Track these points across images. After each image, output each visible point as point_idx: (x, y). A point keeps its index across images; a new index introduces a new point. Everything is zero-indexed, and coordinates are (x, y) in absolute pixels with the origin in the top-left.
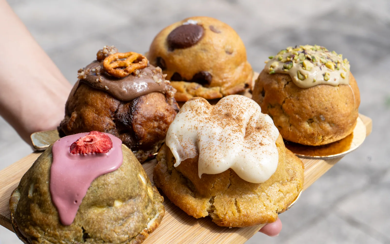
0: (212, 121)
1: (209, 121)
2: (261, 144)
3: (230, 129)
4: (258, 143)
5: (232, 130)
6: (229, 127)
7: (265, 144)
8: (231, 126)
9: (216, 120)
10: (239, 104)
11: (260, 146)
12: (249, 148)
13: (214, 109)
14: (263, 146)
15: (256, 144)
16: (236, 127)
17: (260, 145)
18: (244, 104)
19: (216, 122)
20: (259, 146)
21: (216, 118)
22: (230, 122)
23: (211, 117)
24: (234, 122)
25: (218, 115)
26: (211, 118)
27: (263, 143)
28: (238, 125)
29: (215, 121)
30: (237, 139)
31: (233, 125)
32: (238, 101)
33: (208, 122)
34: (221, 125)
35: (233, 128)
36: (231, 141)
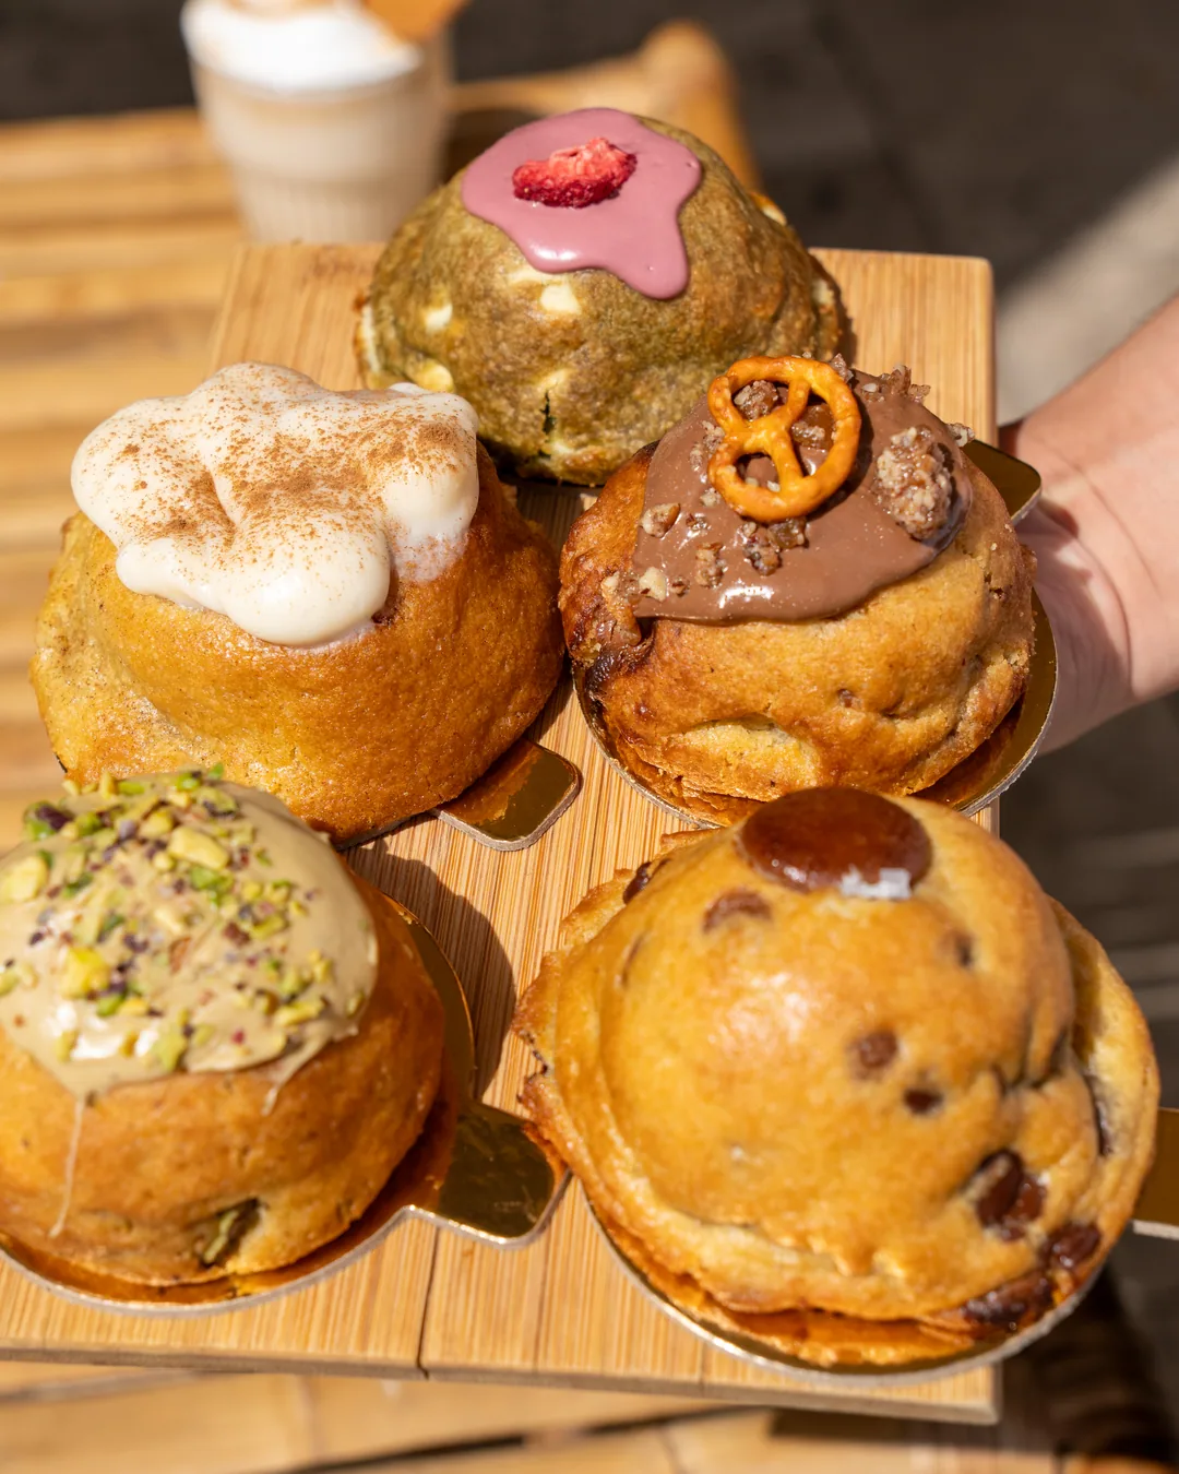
0: (330, 437)
1: (343, 433)
2: (132, 450)
3: (258, 438)
4: (145, 448)
5: (246, 441)
6: (263, 447)
7: (122, 459)
8: (259, 453)
9: (325, 455)
10: (283, 522)
11: (129, 442)
12: (163, 424)
13: (362, 486)
14: (123, 448)
15: (148, 441)
16: (247, 466)
17: (134, 444)
18: (268, 534)
19: (319, 447)
20: (136, 441)
21: (330, 461)
22: (274, 464)
23: (347, 452)
24: (265, 476)
25: (332, 473)
26: (343, 444)
27: (131, 457)
28: (249, 479)
29: (325, 448)
30: (213, 420)
31: (258, 461)
32: (293, 527)
33: (340, 427)
34: (294, 443)
35: (249, 450)
36: (223, 404)
